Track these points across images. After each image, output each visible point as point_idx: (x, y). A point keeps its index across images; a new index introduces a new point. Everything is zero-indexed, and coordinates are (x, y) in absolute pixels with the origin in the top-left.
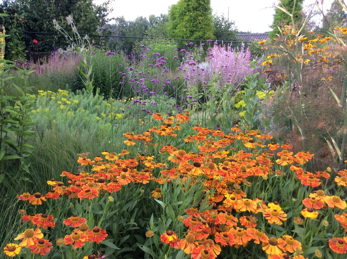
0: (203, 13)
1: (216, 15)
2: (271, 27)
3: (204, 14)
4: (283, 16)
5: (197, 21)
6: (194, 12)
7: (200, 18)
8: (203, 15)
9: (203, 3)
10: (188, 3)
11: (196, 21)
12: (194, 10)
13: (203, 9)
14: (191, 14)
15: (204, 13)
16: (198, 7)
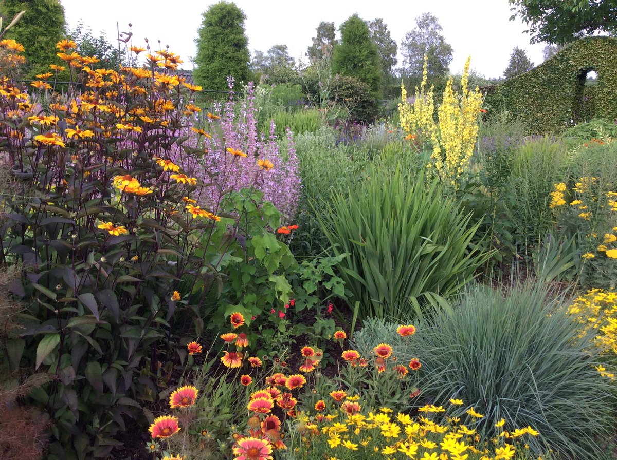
0: (47, 30)
1: (90, 35)
2: (194, 61)
3: (49, 32)
4: (211, 42)
5: (36, 45)
6: (28, 28)
7: (41, 38)
8: (47, 33)
9: (44, 10)
10: (11, 8)
11: (34, 43)
12: (26, 23)
13: (46, 23)
14: (21, 29)
15: (50, 29)
16: (37, 18)
